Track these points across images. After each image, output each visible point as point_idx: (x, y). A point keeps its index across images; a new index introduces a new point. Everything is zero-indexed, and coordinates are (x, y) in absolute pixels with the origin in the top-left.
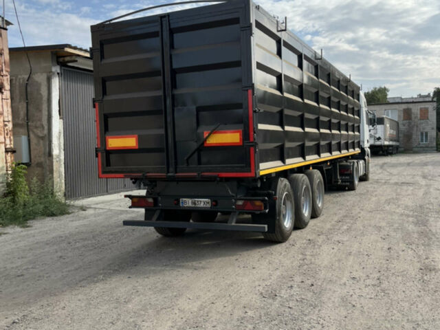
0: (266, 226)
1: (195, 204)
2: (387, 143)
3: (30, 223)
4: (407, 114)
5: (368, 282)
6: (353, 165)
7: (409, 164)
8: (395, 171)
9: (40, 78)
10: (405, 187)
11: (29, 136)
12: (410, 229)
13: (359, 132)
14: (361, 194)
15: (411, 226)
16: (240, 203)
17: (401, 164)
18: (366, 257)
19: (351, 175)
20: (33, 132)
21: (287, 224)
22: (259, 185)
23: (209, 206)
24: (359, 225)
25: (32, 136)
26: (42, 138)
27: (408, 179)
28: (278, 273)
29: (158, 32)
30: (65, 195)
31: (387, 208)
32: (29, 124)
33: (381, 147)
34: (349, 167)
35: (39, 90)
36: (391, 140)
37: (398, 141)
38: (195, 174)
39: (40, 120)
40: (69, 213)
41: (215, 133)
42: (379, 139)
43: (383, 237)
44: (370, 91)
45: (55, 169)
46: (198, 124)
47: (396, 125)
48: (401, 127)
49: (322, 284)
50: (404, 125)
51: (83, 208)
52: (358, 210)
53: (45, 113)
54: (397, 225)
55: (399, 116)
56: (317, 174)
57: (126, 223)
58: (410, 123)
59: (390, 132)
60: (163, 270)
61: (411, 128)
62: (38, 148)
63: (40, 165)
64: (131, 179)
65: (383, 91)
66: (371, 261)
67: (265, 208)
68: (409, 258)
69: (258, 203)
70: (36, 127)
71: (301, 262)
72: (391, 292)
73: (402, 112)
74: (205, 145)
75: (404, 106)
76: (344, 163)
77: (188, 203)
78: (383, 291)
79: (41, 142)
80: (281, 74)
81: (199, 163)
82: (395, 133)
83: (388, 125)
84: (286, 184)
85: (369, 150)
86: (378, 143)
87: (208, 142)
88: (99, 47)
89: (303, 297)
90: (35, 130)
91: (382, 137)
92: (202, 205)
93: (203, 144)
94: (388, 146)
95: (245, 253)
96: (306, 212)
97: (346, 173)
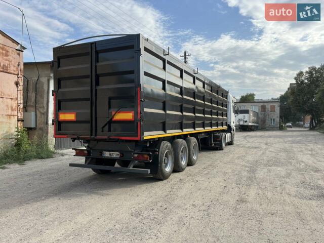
0: (149, 170)
1: (111, 155)
2: (250, 124)
3: (26, 162)
4: (263, 108)
5: (201, 208)
6: (222, 136)
7: (261, 136)
8: (251, 140)
9: (44, 80)
10: (252, 150)
11: (36, 112)
12: (243, 174)
13: (227, 117)
14: (225, 152)
15: (245, 173)
16: (136, 155)
17: (256, 137)
18: (209, 191)
19: (221, 142)
20: (38, 110)
21: (168, 169)
22: (148, 145)
23: (119, 156)
24: (215, 171)
25: (38, 112)
26: (43, 114)
27: (257, 145)
28: (150, 200)
29: (89, 53)
30: (55, 147)
31: (236, 161)
32: (37, 105)
33: (247, 126)
34: (219, 136)
35: (42, 87)
36: (253, 123)
37: (258, 123)
38: (106, 137)
39: (43, 103)
40: (52, 157)
41: (119, 113)
42: (246, 121)
43: (225, 179)
44: (245, 95)
45: (49, 131)
46: (110, 107)
47: (256, 114)
48: (260, 115)
49: (173, 208)
50: (261, 114)
51: (63, 155)
52: (219, 162)
53: (45, 99)
54: (237, 172)
55: (259, 109)
56: (194, 140)
57: (71, 165)
58: (265, 114)
59: (252, 118)
60: (83, 195)
61: (265, 116)
62: (41, 120)
63: (41, 129)
64: (72, 139)
65: (252, 96)
66: (210, 194)
67: (150, 159)
68: (234, 193)
69: (146, 156)
70: (40, 107)
71: (169, 193)
72: (212, 216)
73: (260, 107)
74: (113, 120)
75: (262, 104)
76: (217, 134)
77: (107, 154)
78: (208, 214)
79: (43, 116)
80: (165, 80)
81: (110, 130)
82: (255, 119)
83: (251, 114)
84: (167, 146)
85: (235, 128)
86: (246, 124)
87: (114, 118)
88: (57, 60)
89: (156, 217)
90: (39, 109)
91: (248, 121)
92: (115, 156)
93: (112, 119)
94: (252, 126)
95: (138, 186)
96: (183, 163)
97: (218, 140)
